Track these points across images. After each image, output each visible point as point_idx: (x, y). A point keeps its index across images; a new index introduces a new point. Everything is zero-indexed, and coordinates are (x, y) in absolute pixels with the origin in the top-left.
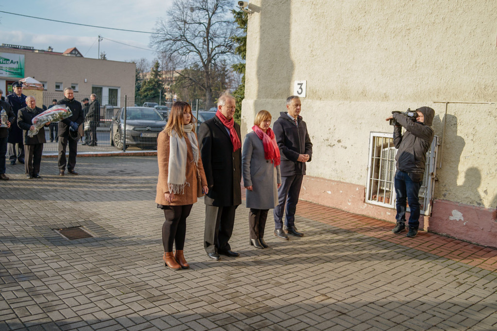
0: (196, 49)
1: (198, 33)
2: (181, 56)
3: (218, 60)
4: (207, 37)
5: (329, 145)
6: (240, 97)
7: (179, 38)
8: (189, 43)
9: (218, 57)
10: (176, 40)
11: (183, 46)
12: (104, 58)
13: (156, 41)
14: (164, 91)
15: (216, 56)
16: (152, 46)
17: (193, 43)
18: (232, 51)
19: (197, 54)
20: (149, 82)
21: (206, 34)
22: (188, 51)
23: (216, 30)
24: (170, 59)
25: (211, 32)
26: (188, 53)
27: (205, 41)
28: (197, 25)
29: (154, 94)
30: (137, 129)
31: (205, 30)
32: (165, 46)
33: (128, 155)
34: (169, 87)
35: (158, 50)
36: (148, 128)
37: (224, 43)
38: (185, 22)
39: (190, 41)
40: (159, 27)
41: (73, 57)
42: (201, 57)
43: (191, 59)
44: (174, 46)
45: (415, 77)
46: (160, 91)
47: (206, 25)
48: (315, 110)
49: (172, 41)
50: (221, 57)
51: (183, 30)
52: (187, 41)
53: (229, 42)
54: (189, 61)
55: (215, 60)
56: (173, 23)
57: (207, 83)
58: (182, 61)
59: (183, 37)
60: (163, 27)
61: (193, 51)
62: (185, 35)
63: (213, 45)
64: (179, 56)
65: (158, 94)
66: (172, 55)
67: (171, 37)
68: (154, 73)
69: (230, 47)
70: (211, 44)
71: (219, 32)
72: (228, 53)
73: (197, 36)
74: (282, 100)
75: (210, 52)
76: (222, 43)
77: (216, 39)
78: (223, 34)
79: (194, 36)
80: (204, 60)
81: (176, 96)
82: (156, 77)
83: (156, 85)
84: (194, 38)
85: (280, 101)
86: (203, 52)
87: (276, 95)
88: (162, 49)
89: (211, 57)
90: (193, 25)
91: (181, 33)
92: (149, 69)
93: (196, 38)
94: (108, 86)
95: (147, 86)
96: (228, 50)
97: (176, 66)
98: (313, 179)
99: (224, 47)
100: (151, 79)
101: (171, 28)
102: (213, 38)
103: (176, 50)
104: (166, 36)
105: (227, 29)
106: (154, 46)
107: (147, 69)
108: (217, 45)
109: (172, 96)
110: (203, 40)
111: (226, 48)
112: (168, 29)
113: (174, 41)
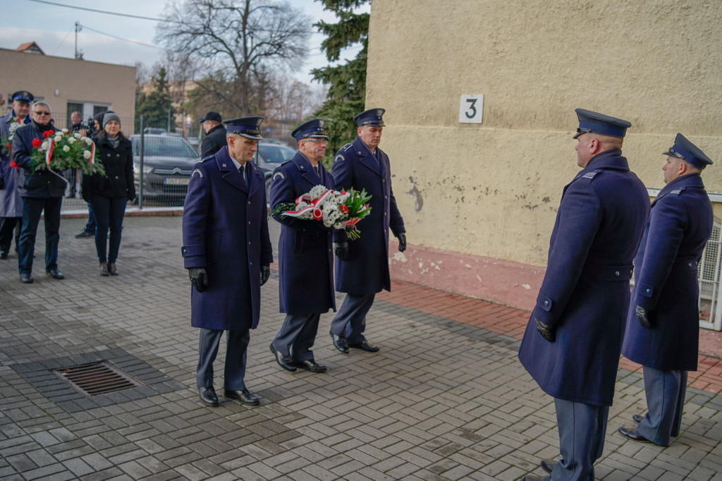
0: (226, 47)
1: (229, 23)
2: (203, 59)
3: (259, 66)
4: (244, 28)
5: (527, 206)
6: (332, 122)
7: (202, 30)
8: (216, 38)
9: (259, 61)
10: (196, 33)
11: (206, 42)
12: (81, 59)
13: (165, 34)
14: (173, 111)
15: (257, 59)
16: (159, 41)
17: (222, 38)
18: (281, 52)
19: (229, 56)
20: (152, 97)
21: (241, 26)
22: (214, 51)
23: (258, 19)
24: (186, 62)
25: (249, 21)
26: (215, 54)
27: (240, 36)
28: (228, 11)
29: (158, 116)
30: (158, 171)
31: (240, 19)
32: (179, 43)
33: (146, 215)
34: (178, 105)
35: (168, 48)
36: (177, 170)
37: (269, 39)
38: (211, 6)
39: (218, 36)
40: (170, 12)
41: (36, 54)
42: (234, 59)
43: (222, 64)
44: (193, 42)
45: (696, 92)
46: (169, 111)
47: (243, 12)
48: (499, 146)
49: (190, 35)
50: (263, 61)
51: (207, 19)
52: (213, 35)
53: (276, 39)
54: (215, 66)
55: (255, 65)
56: (191, 7)
57: (244, 100)
58: (205, 65)
59: (207, 29)
60: (176, 13)
61: (221, 51)
62: (210, 27)
63: (252, 42)
64: (199, 59)
65: (165, 116)
66: (190, 57)
67: (189, 28)
68: (158, 84)
69: (278, 47)
70: (249, 40)
71: (262, 23)
72: (275, 55)
73: (228, 28)
74: (436, 127)
75: (249, 53)
76: (266, 39)
77: (257, 33)
78: (268, 26)
79: (224, 28)
80: (239, 65)
81: (189, 119)
82: (161, 90)
83: (161, 102)
84: (224, 31)
85: (432, 129)
86: (238, 53)
87: (425, 118)
88: (174, 47)
89: (249, 60)
90: (223, 11)
91: (205, 23)
92: (148, 78)
93: (226, 31)
94: (92, 102)
95: (147, 103)
96: (275, 50)
97: (196, 73)
98: (495, 263)
99: (270, 46)
100: (153, 93)
101: (189, 15)
102: (252, 31)
103: (196, 49)
104: (180, 26)
105: (275, 19)
106: (161, 43)
107: (144, 78)
108: (258, 42)
109: (182, 119)
110: (237, 35)
111: (272, 47)
112: (183, 15)
113: (193, 34)
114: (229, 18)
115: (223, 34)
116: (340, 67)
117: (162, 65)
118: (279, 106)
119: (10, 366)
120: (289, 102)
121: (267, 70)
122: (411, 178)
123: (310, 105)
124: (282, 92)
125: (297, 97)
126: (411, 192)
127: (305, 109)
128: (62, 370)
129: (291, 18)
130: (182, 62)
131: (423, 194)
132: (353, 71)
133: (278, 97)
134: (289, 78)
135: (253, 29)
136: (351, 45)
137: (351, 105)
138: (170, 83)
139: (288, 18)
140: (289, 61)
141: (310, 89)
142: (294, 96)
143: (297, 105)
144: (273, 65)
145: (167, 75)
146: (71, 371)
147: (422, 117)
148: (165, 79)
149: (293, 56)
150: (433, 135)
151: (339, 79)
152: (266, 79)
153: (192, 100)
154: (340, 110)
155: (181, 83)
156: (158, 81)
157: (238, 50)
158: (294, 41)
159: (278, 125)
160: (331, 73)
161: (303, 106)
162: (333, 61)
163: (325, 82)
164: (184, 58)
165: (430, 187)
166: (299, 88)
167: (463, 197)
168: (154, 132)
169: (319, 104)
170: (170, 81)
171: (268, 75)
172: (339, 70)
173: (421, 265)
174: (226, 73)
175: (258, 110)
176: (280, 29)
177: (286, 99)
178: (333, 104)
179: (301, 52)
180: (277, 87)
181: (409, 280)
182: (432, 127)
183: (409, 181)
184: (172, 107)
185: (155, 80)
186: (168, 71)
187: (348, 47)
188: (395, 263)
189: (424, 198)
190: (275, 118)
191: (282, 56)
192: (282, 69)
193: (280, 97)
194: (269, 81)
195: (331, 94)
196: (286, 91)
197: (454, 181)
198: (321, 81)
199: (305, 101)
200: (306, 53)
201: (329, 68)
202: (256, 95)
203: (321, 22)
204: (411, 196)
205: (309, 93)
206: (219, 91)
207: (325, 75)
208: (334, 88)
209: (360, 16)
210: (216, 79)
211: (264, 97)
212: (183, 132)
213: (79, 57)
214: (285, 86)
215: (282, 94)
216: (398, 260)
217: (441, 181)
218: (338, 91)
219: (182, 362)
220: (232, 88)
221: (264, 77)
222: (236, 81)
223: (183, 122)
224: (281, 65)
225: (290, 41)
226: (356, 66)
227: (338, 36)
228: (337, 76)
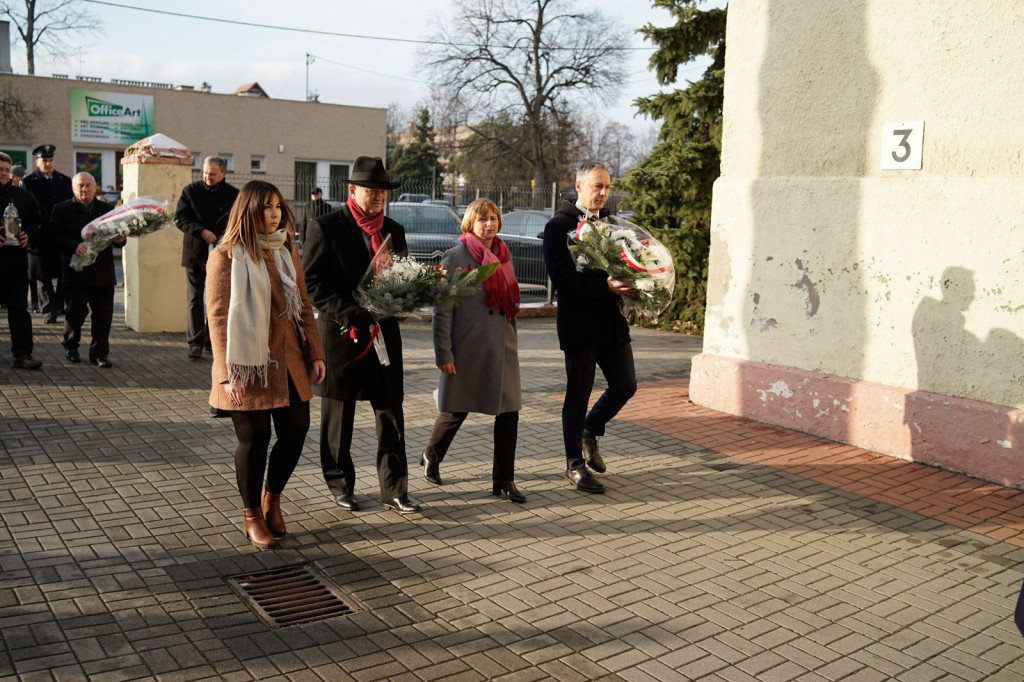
0: (512, 76)
1: (515, 42)
2: (480, 93)
4: (536, 48)
7: (477, 54)
8: (497, 63)
9: (559, 93)
10: (469, 59)
11: (483, 71)
12: (316, 101)
13: (426, 62)
14: (440, 169)
15: (555, 92)
16: (419, 72)
17: (506, 64)
18: (590, 80)
19: (515, 88)
20: (411, 151)
21: (532, 45)
22: (495, 82)
23: (555, 34)
24: (456, 100)
25: (544, 37)
26: (495, 86)
27: (530, 60)
28: (515, 24)
29: (419, 177)
31: (531, 35)
32: (445, 73)
34: (447, 161)
35: (431, 81)
37: (572, 61)
38: (489, 19)
39: (499, 61)
40: (433, 31)
42: (523, 94)
44: (465, 71)
46: (432, 169)
47: (534, 25)
49: (460, 62)
51: (485, 38)
52: (492, 60)
53: (582, 61)
54: (496, 103)
55: (552, 99)
56: (463, 21)
57: (537, 150)
58: (483, 103)
59: (484, 52)
60: (442, 31)
61: (504, 82)
62: (489, 49)
63: (548, 68)
64: (474, 94)
65: (429, 176)
66: (461, 92)
67: (459, 52)
68: (419, 132)
69: (585, 71)
71: (561, 40)
72: (580, 85)
73: (514, 48)
74: (840, 178)
75: (543, 82)
76: (568, 62)
78: (570, 43)
79: (508, 49)
80: (529, 101)
81: (462, 181)
82: (423, 140)
83: (424, 157)
84: (508, 54)
85: (834, 182)
86: (528, 84)
87: (821, 163)
88: (439, 79)
89: (544, 93)
90: (506, 25)
91: (481, 43)
92: (406, 125)
93: (512, 53)
94: (328, 160)
95: (403, 159)
96: (580, 77)
97: (470, 115)
98: (947, 403)
99: (573, 71)
100: (412, 144)
101: (459, 33)
102: (547, 50)
103: (469, 81)
104: (447, 50)
105: (579, 32)
106: (422, 73)
107: (401, 126)
108: (557, 67)
109: (454, 180)
110: (527, 59)
111: (577, 73)
112: (451, 33)
113: (465, 60)
115: (507, 58)
116: (678, 92)
117: (425, 106)
119: (164, 568)
120: (602, 152)
121: (570, 107)
122: (799, 262)
123: (632, 155)
124: (591, 137)
125: (613, 144)
126: (799, 285)
127: (624, 161)
128: (242, 578)
129: (604, 30)
130: (452, 100)
131: (819, 288)
132: (698, 98)
133: (585, 145)
134: (601, 117)
135: (548, 50)
136: (693, 59)
137: (696, 150)
138: (435, 130)
139: (599, 31)
140: (601, 92)
141: (631, 133)
142: (608, 143)
143: (612, 155)
145: (431, 120)
146: (255, 579)
147: (817, 162)
148: (429, 125)
149: (606, 85)
150: (837, 192)
151: (677, 111)
152: (569, 120)
153: (465, 153)
154: (679, 158)
155: (450, 129)
156: (419, 128)
157: (528, 80)
158: (608, 64)
160: (664, 104)
161: (622, 157)
162: (667, 83)
163: (656, 117)
164: (453, 94)
165: (831, 276)
166: (615, 131)
167: (889, 293)
168: (413, 200)
169: (644, 153)
170: (435, 127)
171: (571, 114)
172: (676, 98)
173: (816, 403)
174: (512, 112)
175: (559, 166)
176: (587, 47)
177: (598, 146)
178: (668, 149)
179: (617, 78)
180: (584, 130)
181: (797, 427)
182: (834, 178)
183: (796, 266)
184: (438, 164)
185: (415, 129)
186: (433, 114)
187: (689, 62)
188: (772, 399)
189: (821, 294)
191: (591, 85)
192: (591, 104)
193: (589, 144)
194: (573, 123)
195: (665, 135)
196: (597, 137)
197: (872, 266)
198: (650, 115)
199: (625, 150)
200: (625, 80)
201: (662, 96)
202: (554, 143)
203: (648, 26)
204: (800, 291)
205: (630, 138)
206: (502, 139)
207: (655, 106)
208: (670, 125)
209: (708, 14)
210: (498, 122)
211: (567, 145)
212: (454, 197)
213: (313, 99)
214: (595, 129)
215: (591, 141)
216: (778, 394)
217: (850, 267)
218: (676, 129)
219: (430, 568)
220: (521, 135)
221: (566, 118)
222: (527, 125)
223: (454, 183)
224: (589, 99)
225: (602, 63)
226: (703, 89)
227: (674, 46)
228: (674, 106)
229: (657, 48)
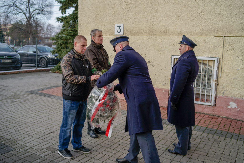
0: (22, 11)
1: (23, 2)
2: (14, 15)
3: (35, 18)
4: (29, 4)
6: (65, 36)
7: (12, 5)
9: (35, 16)
10: (10, 6)
11: (14, 9)
15: (34, 16)
17: (21, 8)
19: (23, 14)
21: (27, 3)
22: (18, 13)
24: (7, 17)
25: (30, 1)
26: (18, 14)
27: (27, 7)
31: (27, 1)
32: (4, 9)
34: (5, 33)
36: (6, 57)
37: (38, 8)
39: (19, 7)
42: (26, 16)
43: (21, 18)
44: (9, 9)
46: (2, 35)
49: (8, 7)
50: (37, 16)
52: (17, 7)
53: (41, 8)
54: (18, 18)
55: (33, 18)
57: (30, 30)
58: (15, 18)
59: (14, 4)
61: (21, 13)
62: (16, 4)
63: (32, 9)
64: (12, 15)
65: (1, 37)
66: (8, 15)
67: (7, 4)
70: (31, 9)
72: (41, 14)
73: (23, 4)
74: (106, 37)
75: (31, 13)
76: (37, 8)
77: (34, 6)
78: (38, 3)
80: (28, 18)
81: (10, 38)
84: (21, 5)
86: (27, 13)
88: (2, 11)
89: (31, 16)
91: (13, 2)
93: (22, 5)
96: (41, 12)
97: (11, 21)
99: (39, 11)
102: (32, 5)
103: (11, 12)
104: (4, 3)
105: (40, 1)
108: (34, 9)
110: (26, 7)
111: (40, 11)
113: (9, 6)
114: (23, 1)
115: (21, 6)
116: (66, 16)
118: (43, 32)
120: (47, 31)
121: (38, 19)
123: (54, 32)
125: (49, 29)
127: (52, 33)
130: (6, 17)
132: (72, 18)
133: (42, 29)
134: (46, 22)
136: (70, 8)
137: (71, 30)
139: (45, 1)
140: (46, 16)
141: (54, 26)
142: (48, 29)
143: (49, 32)
144: (40, 18)
149: (47, 14)
150: (105, 40)
151: (66, 21)
152: (38, 23)
153: (10, 31)
154: (68, 32)
155: (6, 25)
157: (27, 12)
158: (47, 9)
159: (43, 39)
160: (63, 19)
161: (52, 32)
162: (64, 14)
163: (61, 22)
164: (6, 15)
169: (58, 31)
170: (1, 24)
171: (39, 21)
172: (66, 18)
174: (23, 20)
175: (36, 34)
176: (42, 4)
177: (46, 30)
178: (65, 30)
179: (50, 13)
180: (42, 26)
184: (3, 34)
187: (69, 9)
190: (42, 37)
191: (44, 14)
192: (44, 19)
193: (43, 29)
194: (39, 23)
195: (64, 26)
196: (45, 27)
198: (60, 22)
200: (52, 13)
201: (62, 17)
202: (34, 29)
205: (54, 28)
206: (20, 27)
207: (61, 20)
210: (19, 23)
211: (38, 29)
212: (8, 43)
214: (45, 25)
215: (44, 28)
218: (66, 25)
220: (26, 26)
221: (37, 22)
222: (27, 24)
223: (7, 39)
224: (43, 18)
227: (65, 5)
228: (66, 20)
229: (61, 5)
